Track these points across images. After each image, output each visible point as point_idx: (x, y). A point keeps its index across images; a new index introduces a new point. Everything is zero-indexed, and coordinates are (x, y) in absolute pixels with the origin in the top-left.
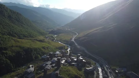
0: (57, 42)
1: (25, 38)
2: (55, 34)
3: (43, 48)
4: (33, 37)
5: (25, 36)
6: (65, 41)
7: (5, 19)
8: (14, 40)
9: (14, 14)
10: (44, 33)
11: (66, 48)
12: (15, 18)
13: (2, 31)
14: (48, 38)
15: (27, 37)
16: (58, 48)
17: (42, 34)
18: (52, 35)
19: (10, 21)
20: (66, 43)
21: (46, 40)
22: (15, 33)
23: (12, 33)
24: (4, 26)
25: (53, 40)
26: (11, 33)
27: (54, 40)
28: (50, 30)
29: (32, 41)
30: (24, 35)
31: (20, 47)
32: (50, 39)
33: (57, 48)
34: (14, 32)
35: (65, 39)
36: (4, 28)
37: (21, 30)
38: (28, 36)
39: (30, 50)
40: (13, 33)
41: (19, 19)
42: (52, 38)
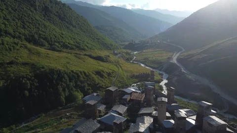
0: (138, 64)
1: (65, 50)
2: (135, 50)
3: (99, 73)
4: (84, 49)
5: (66, 45)
6: (154, 62)
7: (34, 11)
8: (29, 50)
9: (57, 5)
10: (112, 45)
11: (156, 78)
12: (57, 12)
13: (14, 32)
14: (119, 55)
15: (72, 49)
16: (137, 77)
17: (107, 47)
18: (129, 51)
19: (44, 16)
20: (156, 66)
21: (113, 58)
22: (45, 39)
23: (37, 38)
24: (26, 23)
25: (128, 60)
26: (36, 36)
27: (131, 59)
28: (127, 43)
29: (75, 56)
30: (64, 43)
31: (33, 66)
32: (122, 57)
33: (133, 77)
34: (42, 36)
35: (154, 58)
36: (24, 26)
37: (62, 34)
38: (74, 47)
39: (55, 77)
40: (40, 37)
41: (64, 15)
42: (127, 56)
